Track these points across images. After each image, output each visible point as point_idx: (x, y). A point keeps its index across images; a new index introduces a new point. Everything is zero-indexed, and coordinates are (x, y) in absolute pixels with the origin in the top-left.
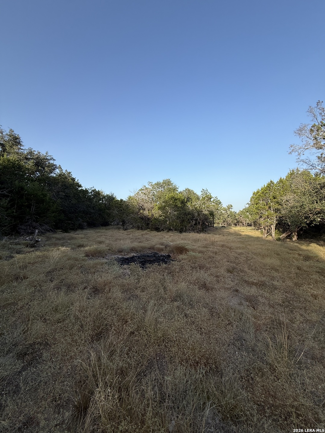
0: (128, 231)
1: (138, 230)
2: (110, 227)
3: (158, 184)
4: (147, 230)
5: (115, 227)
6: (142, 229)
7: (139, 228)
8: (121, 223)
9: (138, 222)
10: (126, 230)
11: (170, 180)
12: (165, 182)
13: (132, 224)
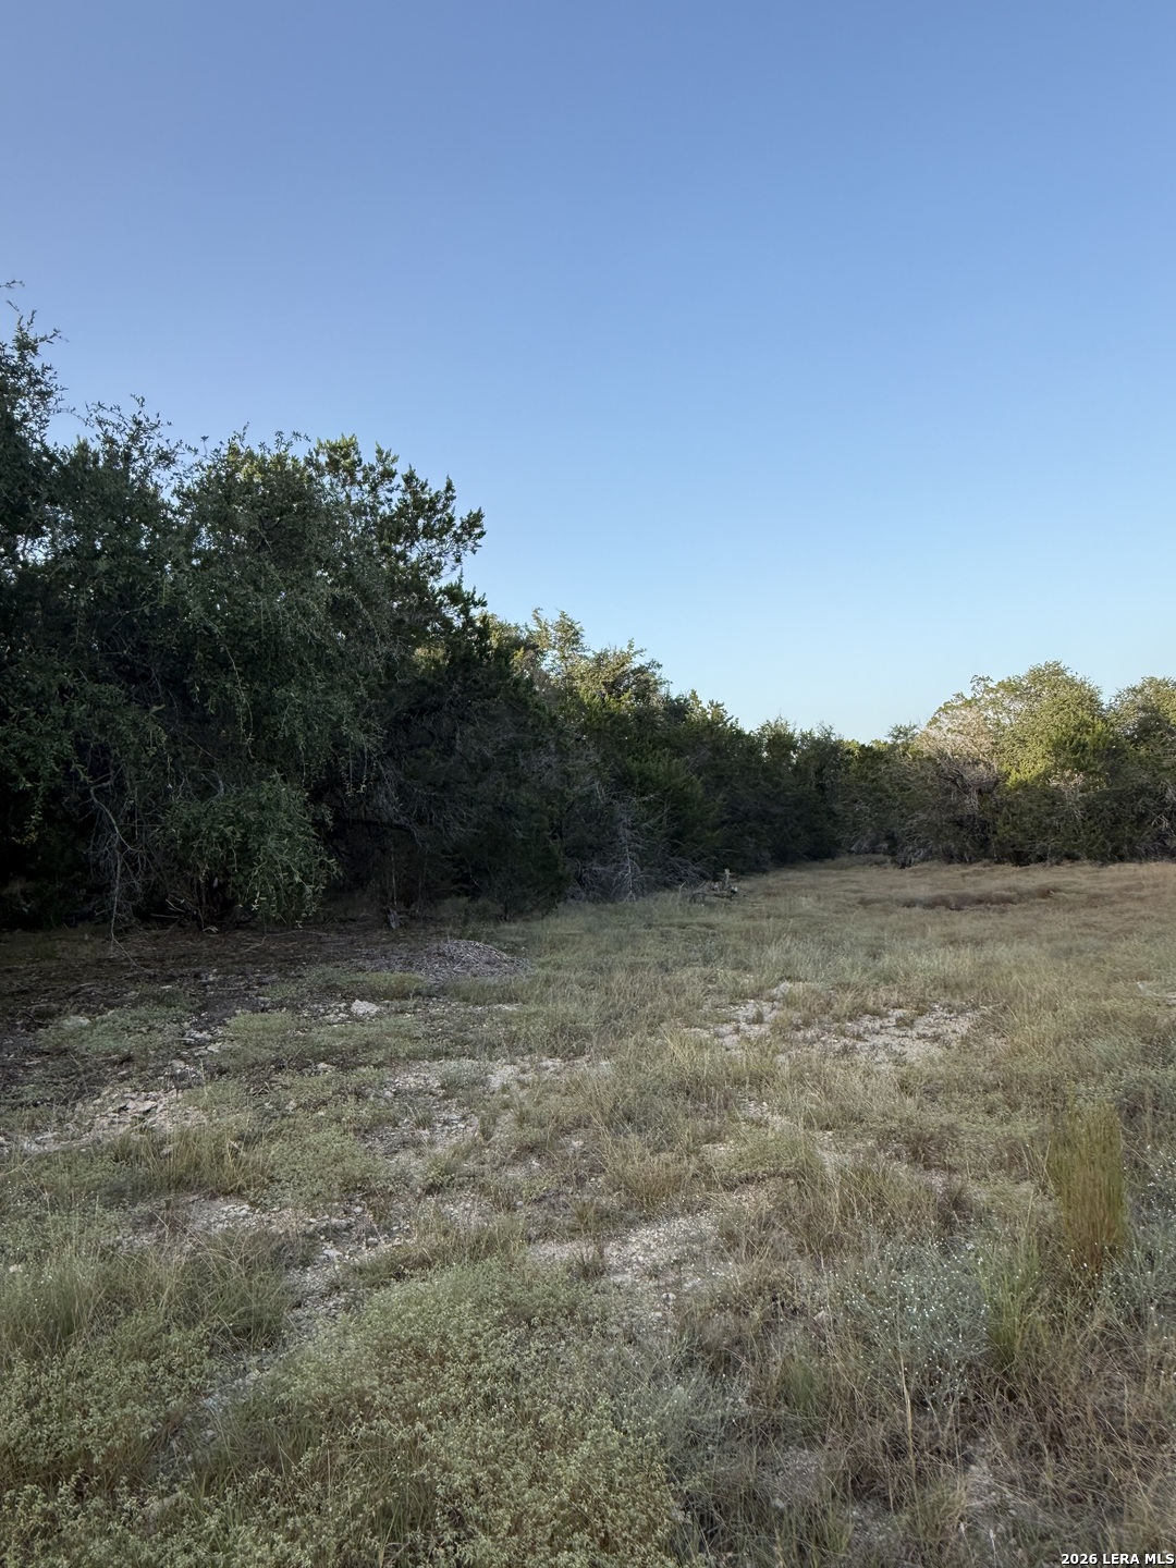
0: (913, 867)
1: (950, 863)
2: (844, 859)
3: (1011, 688)
4: (980, 863)
5: (863, 858)
6: (962, 860)
7: (950, 858)
8: (885, 845)
9: (947, 837)
10: (903, 866)
11: (1062, 666)
12: (1037, 676)
13: (924, 845)
